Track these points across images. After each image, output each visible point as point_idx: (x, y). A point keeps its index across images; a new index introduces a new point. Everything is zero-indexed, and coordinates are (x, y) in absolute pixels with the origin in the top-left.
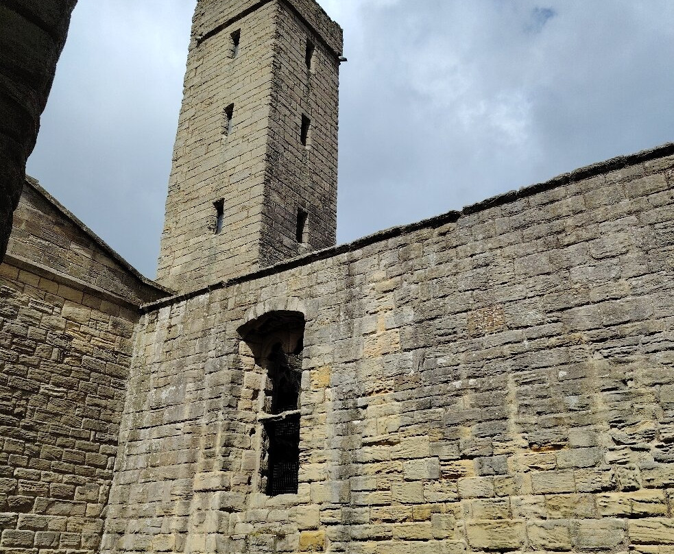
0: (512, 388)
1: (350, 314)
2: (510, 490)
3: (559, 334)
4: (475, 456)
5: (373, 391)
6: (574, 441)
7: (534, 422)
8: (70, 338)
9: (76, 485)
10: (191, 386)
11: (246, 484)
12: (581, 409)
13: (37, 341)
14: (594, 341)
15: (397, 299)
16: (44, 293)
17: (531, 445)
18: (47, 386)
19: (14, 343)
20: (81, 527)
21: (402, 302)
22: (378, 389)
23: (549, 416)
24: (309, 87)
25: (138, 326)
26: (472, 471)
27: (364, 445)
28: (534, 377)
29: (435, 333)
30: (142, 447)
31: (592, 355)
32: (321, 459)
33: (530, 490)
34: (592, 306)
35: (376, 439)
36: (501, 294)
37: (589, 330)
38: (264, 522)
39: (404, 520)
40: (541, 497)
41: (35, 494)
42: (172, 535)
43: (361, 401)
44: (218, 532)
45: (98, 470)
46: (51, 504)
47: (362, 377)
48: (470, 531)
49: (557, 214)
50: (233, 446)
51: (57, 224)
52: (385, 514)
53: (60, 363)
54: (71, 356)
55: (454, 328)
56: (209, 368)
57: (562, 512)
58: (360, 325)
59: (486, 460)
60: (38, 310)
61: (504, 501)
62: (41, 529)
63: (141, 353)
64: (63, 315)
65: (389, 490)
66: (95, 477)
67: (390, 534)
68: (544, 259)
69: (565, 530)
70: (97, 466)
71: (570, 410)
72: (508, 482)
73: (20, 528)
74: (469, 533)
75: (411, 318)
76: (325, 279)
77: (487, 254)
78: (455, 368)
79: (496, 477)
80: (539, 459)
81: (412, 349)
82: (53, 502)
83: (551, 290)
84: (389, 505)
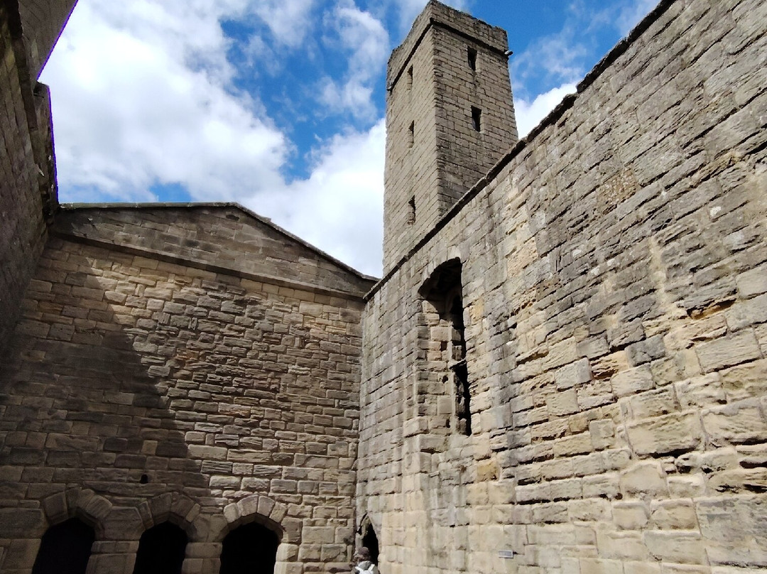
0: (656, 252)
1: (494, 242)
2: (672, 375)
3: (702, 166)
4: (626, 345)
5: (519, 308)
6: (745, 290)
7: (688, 283)
8: (308, 329)
9: (328, 443)
10: (395, 349)
11: (444, 427)
12: (749, 244)
13: (283, 333)
14: (750, 153)
15: (530, 209)
16: (284, 298)
17: (689, 312)
18: (293, 367)
19: (264, 337)
20: (336, 477)
21: (535, 209)
22: (523, 304)
23: (706, 269)
24: (476, 84)
25: (364, 314)
26: (626, 364)
27: (519, 363)
28: (679, 229)
29: (567, 226)
30: (372, 407)
31: (753, 171)
32: (486, 387)
33: (697, 369)
34: (742, 110)
35: (527, 355)
36: (628, 154)
37: (743, 141)
38: (458, 459)
39: (563, 435)
40: (714, 374)
41: (294, 451)
42: (394, 479)
43: (510, 322)
44: (421, 472)
45: (345, 431)
46: (308, 459)
47: (509, 298)
48: (633, 435)
49: (676, 32)
50: (426, 393)
51: (287, 245)
52: (544, 432)
53: (302, 348)
54: (311, 342)
55: (584, 213)
56: (404, 330)
57: (747, 389)
58: (502, 248)
59: (638, 346)
60: (280, 311)
61: (667, 391)
62: (302, 479)
63: (367, 333)
64: (300, 312)
65: (545, 405)
66: (343, 436)
67: (551, 452)
68: (669, 90)
69: (756, 412)
70: (344, 428)
71: (735, 252)
72: (667, 365)
73: (286, 478)
74: (631, 437)
75: (544, 221)
76: (471, 220)
77: (607, 119)
78: (591, 254)
79: (653, 363)
80: (702, 327)
81: (548, 252)
82: (310, 457)
83: (685, 119)
84: (547, 420)
